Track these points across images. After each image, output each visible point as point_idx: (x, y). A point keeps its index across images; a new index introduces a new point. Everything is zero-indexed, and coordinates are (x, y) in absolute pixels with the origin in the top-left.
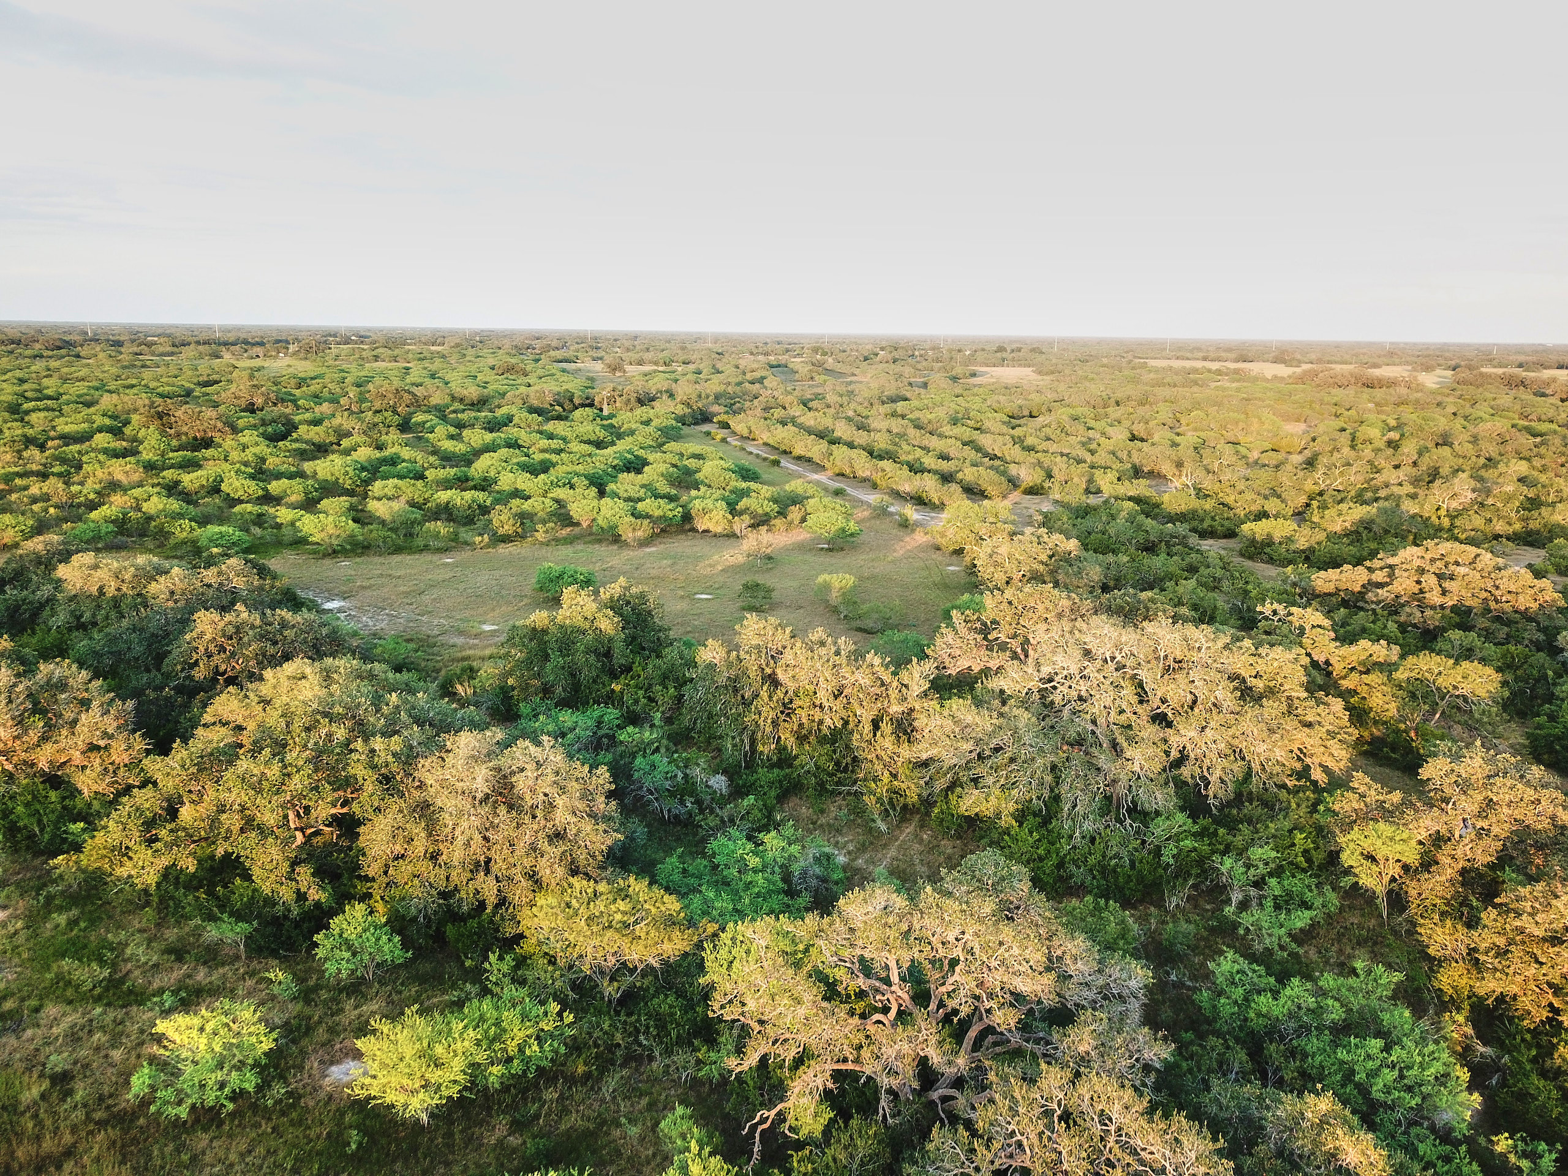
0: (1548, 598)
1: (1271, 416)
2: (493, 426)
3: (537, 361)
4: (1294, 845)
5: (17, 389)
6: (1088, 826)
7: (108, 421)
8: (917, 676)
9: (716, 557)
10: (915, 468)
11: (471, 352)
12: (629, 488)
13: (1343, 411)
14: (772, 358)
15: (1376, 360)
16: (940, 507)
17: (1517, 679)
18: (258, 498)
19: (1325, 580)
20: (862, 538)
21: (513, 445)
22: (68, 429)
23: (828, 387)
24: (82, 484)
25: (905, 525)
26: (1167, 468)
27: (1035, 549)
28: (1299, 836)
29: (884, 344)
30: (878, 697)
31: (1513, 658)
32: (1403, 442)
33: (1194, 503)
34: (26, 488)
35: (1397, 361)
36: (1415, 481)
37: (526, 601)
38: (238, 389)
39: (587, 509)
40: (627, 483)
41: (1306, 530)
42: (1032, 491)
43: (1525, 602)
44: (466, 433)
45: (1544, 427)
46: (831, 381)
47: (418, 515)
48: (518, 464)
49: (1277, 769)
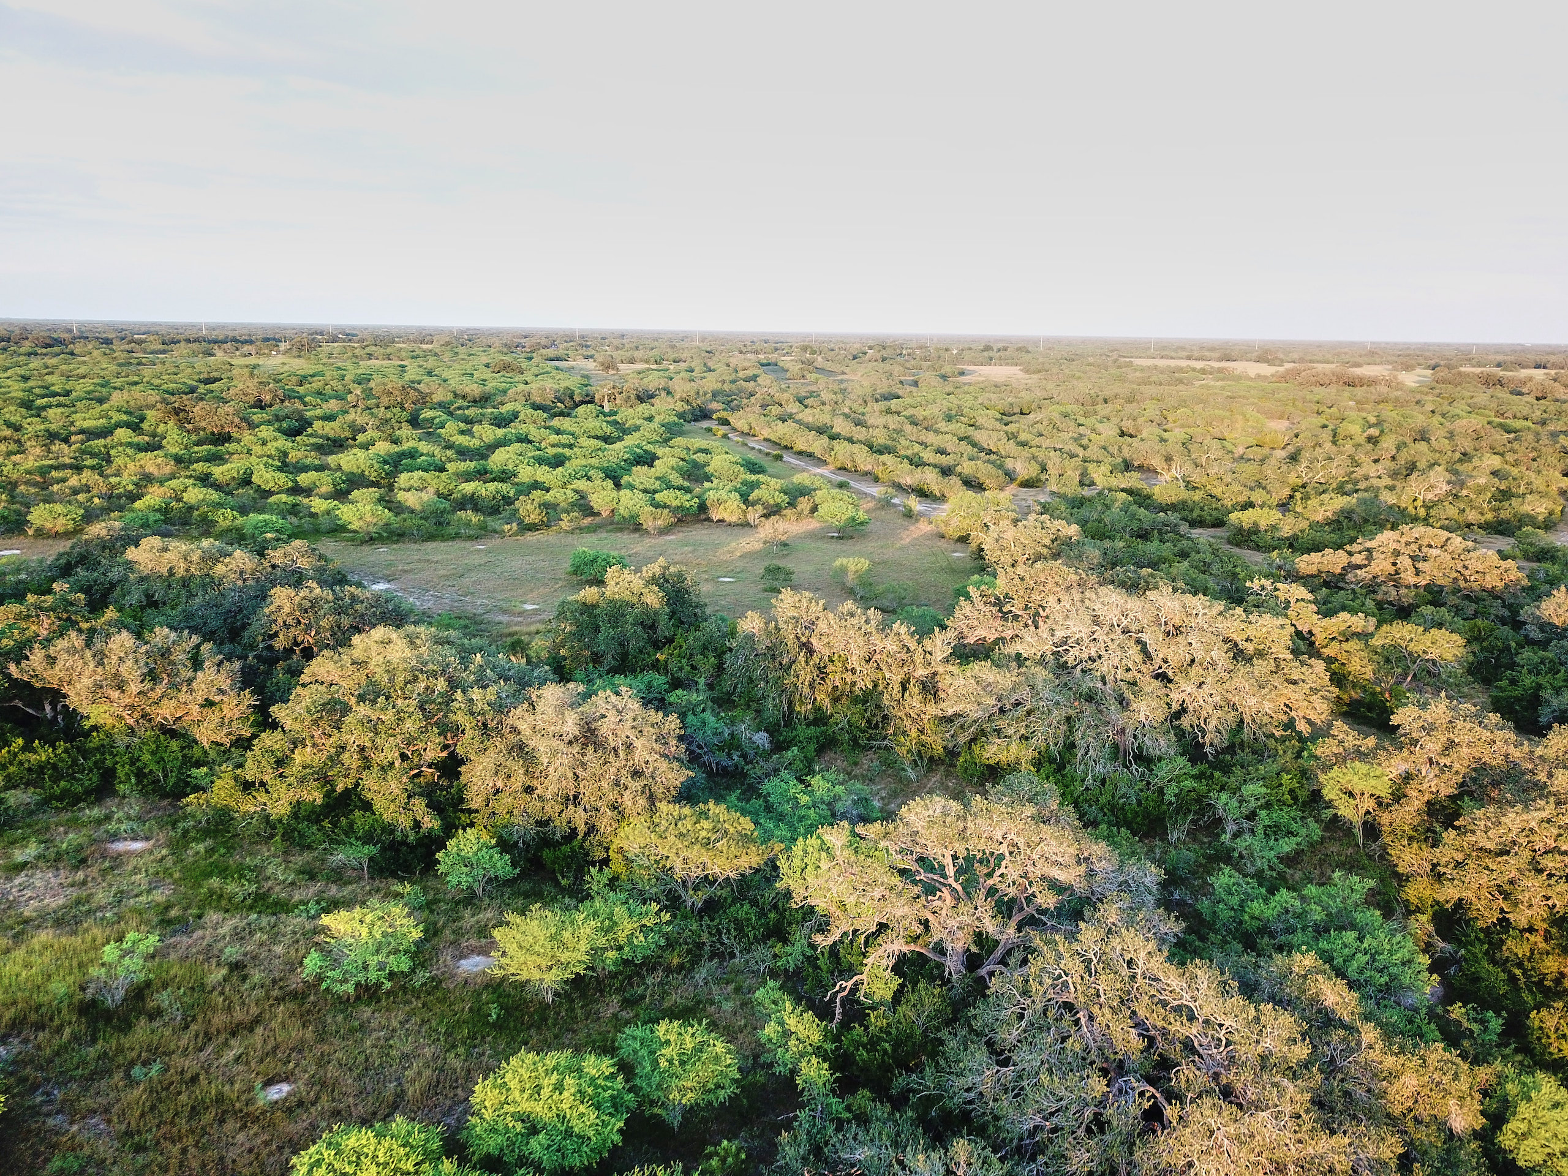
0: (1512, 578)
1: (1254, 413)
2: (501, 422)
3: (530, 359)
4: (1281, 785)
5: (22, 385)
6: (1099, 769)
7: (125, 418)
8: (940, 644)
9: (734, 544)
10: (916, 463)
11: (461, 350)
12: (645, 480)
13: (1325, 408)
14: (761, 356)
15: (1358, 360)
16: (942, 499)
17: (1482, 650)
18: (288, 489)
19: (1307, 563)
20: (869, 527)
21: (524, 440)
22: (86, 424)
23: (822, 384)
24: (118, 474)
25: (909, 515)
26: (1157, 462)
27: (1040, 533)
28: (1286, 777)
29: (871, 343)
30: (904, 662)
31: (1479, 630)
32: (1383, 438)
33: (1185, 495)
34: (64, 480)
35: (1378, 360)
36: (1394, 475)
37: (560, 583)
38: (243, 386)
39: (607, 499)
40: (641, 475)
41: (1290, 519)
42: (1027, 484)
43: (1492, 581)
44: (476, 428)
45: (1518, 424)
46: (823, 380)
47: (446, 505)
48: (533, 457)
49: (1266, 720)
